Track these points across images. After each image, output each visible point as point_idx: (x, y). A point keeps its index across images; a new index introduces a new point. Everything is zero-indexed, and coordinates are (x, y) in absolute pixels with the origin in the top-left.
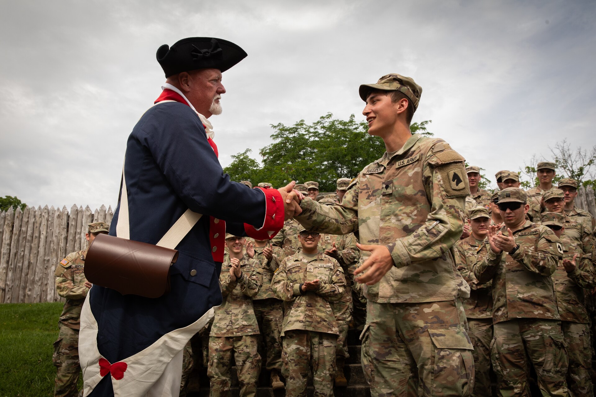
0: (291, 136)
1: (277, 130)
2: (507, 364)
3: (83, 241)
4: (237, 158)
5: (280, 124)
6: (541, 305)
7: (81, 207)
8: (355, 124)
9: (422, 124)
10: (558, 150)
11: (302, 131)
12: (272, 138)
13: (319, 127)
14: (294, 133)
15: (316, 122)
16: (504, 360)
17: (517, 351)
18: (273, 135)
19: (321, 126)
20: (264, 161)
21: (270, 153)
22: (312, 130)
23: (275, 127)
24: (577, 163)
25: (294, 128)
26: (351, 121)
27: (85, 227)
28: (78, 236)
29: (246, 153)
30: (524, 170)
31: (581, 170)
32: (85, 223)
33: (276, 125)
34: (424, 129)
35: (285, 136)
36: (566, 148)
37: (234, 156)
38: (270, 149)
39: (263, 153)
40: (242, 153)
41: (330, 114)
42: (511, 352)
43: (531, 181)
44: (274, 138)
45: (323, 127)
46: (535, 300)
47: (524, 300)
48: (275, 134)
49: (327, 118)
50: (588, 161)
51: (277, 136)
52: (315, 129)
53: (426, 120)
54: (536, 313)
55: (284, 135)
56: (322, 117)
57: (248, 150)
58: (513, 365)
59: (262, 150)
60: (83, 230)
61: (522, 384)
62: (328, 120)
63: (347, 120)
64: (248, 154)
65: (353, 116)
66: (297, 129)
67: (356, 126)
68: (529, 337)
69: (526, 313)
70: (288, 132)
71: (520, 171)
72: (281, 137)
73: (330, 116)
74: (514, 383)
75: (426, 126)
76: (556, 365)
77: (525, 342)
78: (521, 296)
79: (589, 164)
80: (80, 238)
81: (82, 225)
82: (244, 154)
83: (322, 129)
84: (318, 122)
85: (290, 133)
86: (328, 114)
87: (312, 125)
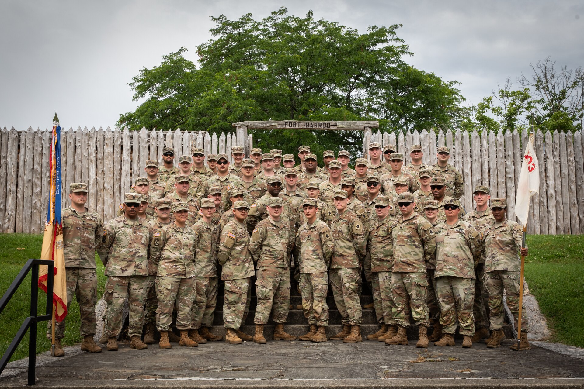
0: (235, 32)
1: (217, 23)
2: (395, 295)
3: (9, 166)
4: (169, 59)
5: (222, 16)
6: (412, 265)
7: (5, 128)
8: (312, 23)
9: (391, 28)
10: (540, 69)
11: (248, 27)
12: (211, 33)
13: (269, 24)
14: (239, 27)
15: (266, 17)
16: (394, 292)
17: (401, 287)
18: (212, 30)
19: (272, 23)
20: (202, 61)
21: (209, 52)
22: (261, 27)
23: (215, 20)
24: (560, 85)
25: (239, 22)
26: (309, 19)
27: (11, 152)
28: (4, 161)
29: (180, 52)
30: (498, 95)
31: (564, 93)
32: (11, 147)
33: (217, 17)
34: (393, 33)
35: (228, 31)
36: (549, 67)
37: (166, 57)
38: (209, 46)
39: (200, 51)
40: (176, 52)
41: (284, 8)
42: (398, 288)
43: (503, 108)
44: (214, 33)
45: (275, 25)
46: (409, 262)
47: (403, 262)
48: (215, 28)
49: (280, 14)
50: (572, 83)
51: (217, 31)
52: (265, 26)
53: (396, 24)
54: (409, 269)
55: (226, 30)
56: (274, 13)
57: (183, 49)
58: (399, 295)
59: (199, 48)
60: (9, 154)
61: (402, 306)
62: (280, 16)
63: (303, 17)
64: (183, 54)
65: (311, 13)
66: (243, 23)
67: (314, 25)
68: (405, 281)
69: (403, 269)
70: (231, 27)
71: (492, 95)
72: (223, 32)
73: (283, 11)
74: (399, 305)
75: (395, 30)
76: (417, 296)
77: (404, 283)
78: (402, 260)
79: (573, 87)
80: (6, 163)
81: (8, 149)
82: (177, 53)
83: (274, 27)
84: (269, 18)
85: (234, 28)
86: (281, 9)
87: (261, 21)
